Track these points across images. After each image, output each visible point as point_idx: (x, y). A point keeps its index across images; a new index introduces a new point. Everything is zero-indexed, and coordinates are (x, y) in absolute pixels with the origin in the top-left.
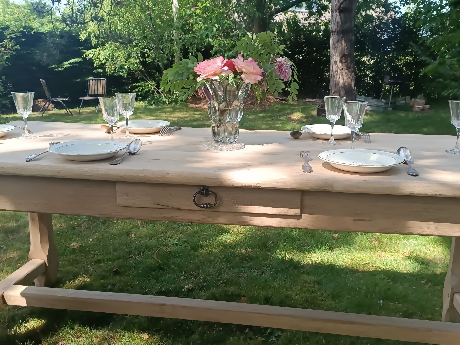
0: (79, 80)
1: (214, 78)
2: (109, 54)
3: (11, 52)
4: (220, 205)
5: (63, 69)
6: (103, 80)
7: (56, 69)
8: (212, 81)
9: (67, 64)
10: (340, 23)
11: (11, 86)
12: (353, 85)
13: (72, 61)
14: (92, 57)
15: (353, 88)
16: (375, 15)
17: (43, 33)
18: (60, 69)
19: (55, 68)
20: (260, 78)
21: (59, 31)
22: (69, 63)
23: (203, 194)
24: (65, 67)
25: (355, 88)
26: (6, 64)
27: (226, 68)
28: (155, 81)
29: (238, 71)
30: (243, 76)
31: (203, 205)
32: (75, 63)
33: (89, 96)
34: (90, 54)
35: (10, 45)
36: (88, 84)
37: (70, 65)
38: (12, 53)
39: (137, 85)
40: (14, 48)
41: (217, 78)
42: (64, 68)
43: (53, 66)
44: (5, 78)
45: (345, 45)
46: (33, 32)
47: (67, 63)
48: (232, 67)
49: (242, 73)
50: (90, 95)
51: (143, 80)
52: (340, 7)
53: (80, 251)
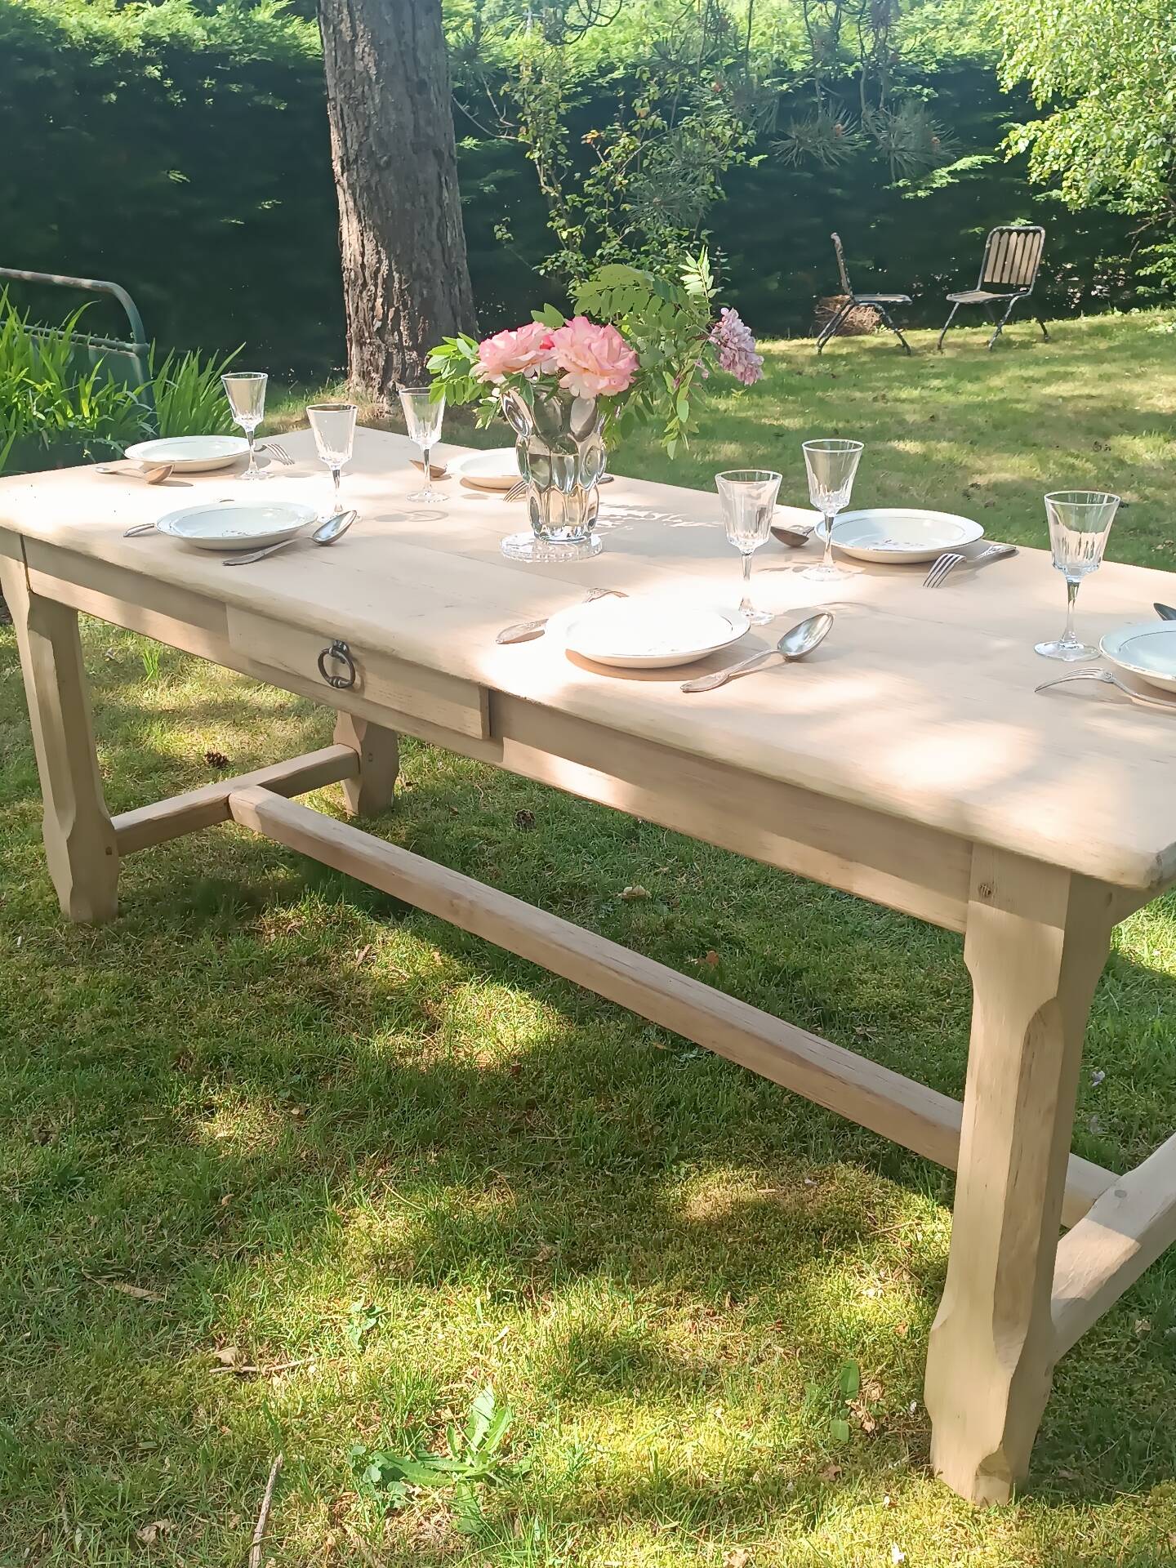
0: (977, 230)
5: (928, 193)
6: (1035, 232)
7: (910, 195)
9: (941, 177)
13: (963, 164)
14: (1029, 148)
18: (921, 194)
19: (905, 189)
21: (938, 62)
22: (949, 173)
24: (935, 186)
32: (971, 170)
33: (981, 289)
34: (1020, 137)
36: (987, 247)
37: (950, 180)
42: (931, 188)
43: (901, 183)
46: (850, 71)
47: (943, 171)
50: (987, 287)
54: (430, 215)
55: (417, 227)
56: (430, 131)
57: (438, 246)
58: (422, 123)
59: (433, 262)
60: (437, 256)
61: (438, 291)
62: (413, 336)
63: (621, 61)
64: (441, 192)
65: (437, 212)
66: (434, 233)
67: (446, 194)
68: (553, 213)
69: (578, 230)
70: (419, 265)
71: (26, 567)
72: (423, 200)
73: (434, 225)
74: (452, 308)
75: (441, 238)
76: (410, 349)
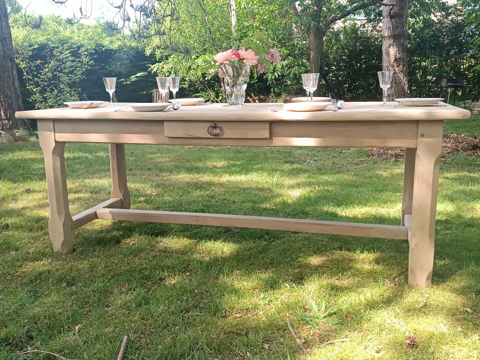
0: (145, 92)
1: (225, 62)
2: (172, 67)
3: (86, 66)
4: (223, 134)
5: (130, 82)
7: (124, 83)
8: (225, 64)
9: (133, 78)
10: (391, 29)
11: (86, 97)
12: (406, 88)
13: (139, 75)
14: (157, 70)
15: (407, 91)
16: (435, 19)
17: (113, 50)
18: (128, 83)
19: (123, 81)
20: (255, 62)
21: (127, 48)
23: (213, 127)
25: (409, 91)
26: (82, 77)
27: (234, 56)
28: (214, 91)
29: (242, 58)
30: (244, 61)
31: (213, 134)
32: (141, 77)
34: (154, 68)
35: (86, 61)
36: (153, 95)
37: (136, 79)
38: (87, 68)
39: (197, 95)
40: (89, 63)
41: (228, 62)
42: (131, 81)
43: (122, 80)
44: (81, 90)
45: (397, 49)
46: (104, 49)
47: (134, 76)
48: (238, 55)
49: (244, 59)
51: (203, 90)
52: (390, 13)
53: (146, 203)
54: (10, 78)
55: (6, 81)
56: (8, 52)
57: (13, 88)
58: (6, 50)
59: (11, 92)
60: (13, 90)
61: (14, 101)
62: (6, 115)
63: (36, 43)
64: (13, 71)
65: (12, 76)
66: (11, 83)
67: (14, 71)
68: (27, 84)
69: (39, 89)
70: (7, 93)
71: (55, 133)
72: (7, 73)
73: (11, 81)
74: (19, 106)
75: (14, 85)
76: (4, 119)
